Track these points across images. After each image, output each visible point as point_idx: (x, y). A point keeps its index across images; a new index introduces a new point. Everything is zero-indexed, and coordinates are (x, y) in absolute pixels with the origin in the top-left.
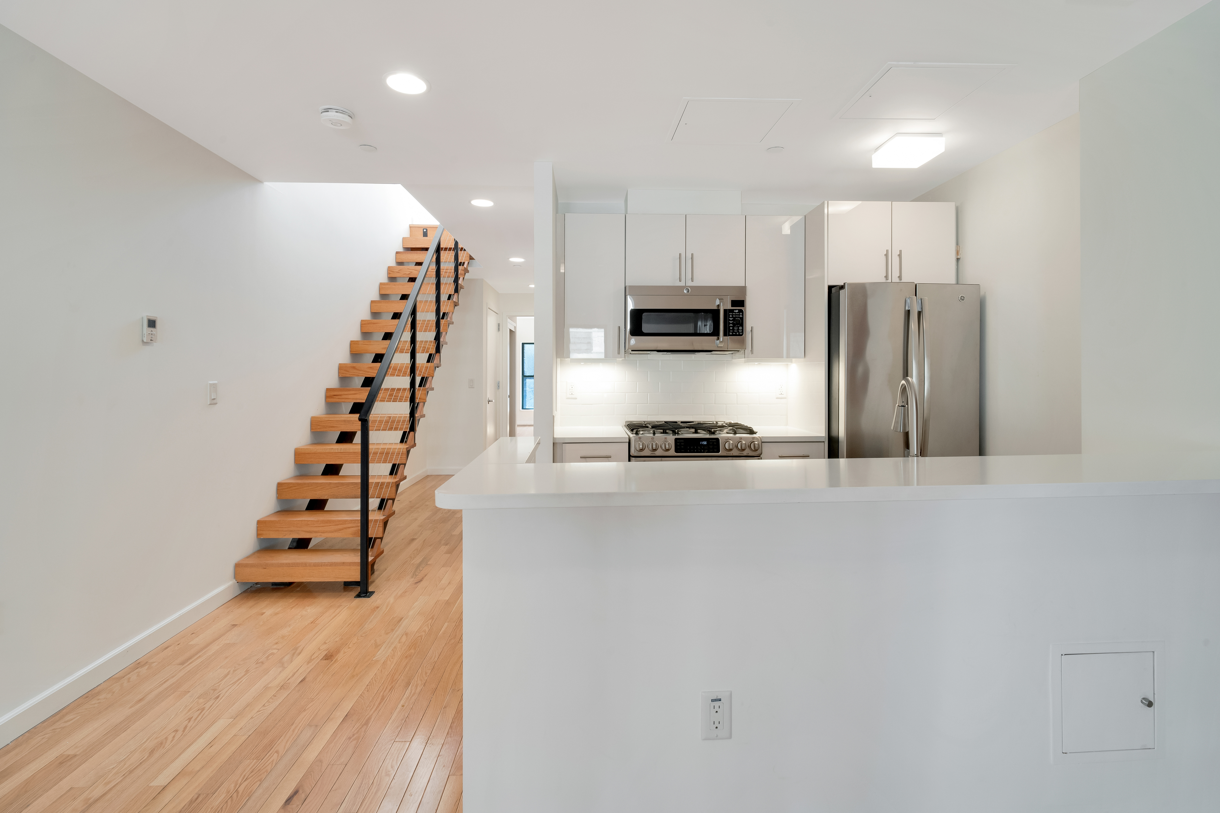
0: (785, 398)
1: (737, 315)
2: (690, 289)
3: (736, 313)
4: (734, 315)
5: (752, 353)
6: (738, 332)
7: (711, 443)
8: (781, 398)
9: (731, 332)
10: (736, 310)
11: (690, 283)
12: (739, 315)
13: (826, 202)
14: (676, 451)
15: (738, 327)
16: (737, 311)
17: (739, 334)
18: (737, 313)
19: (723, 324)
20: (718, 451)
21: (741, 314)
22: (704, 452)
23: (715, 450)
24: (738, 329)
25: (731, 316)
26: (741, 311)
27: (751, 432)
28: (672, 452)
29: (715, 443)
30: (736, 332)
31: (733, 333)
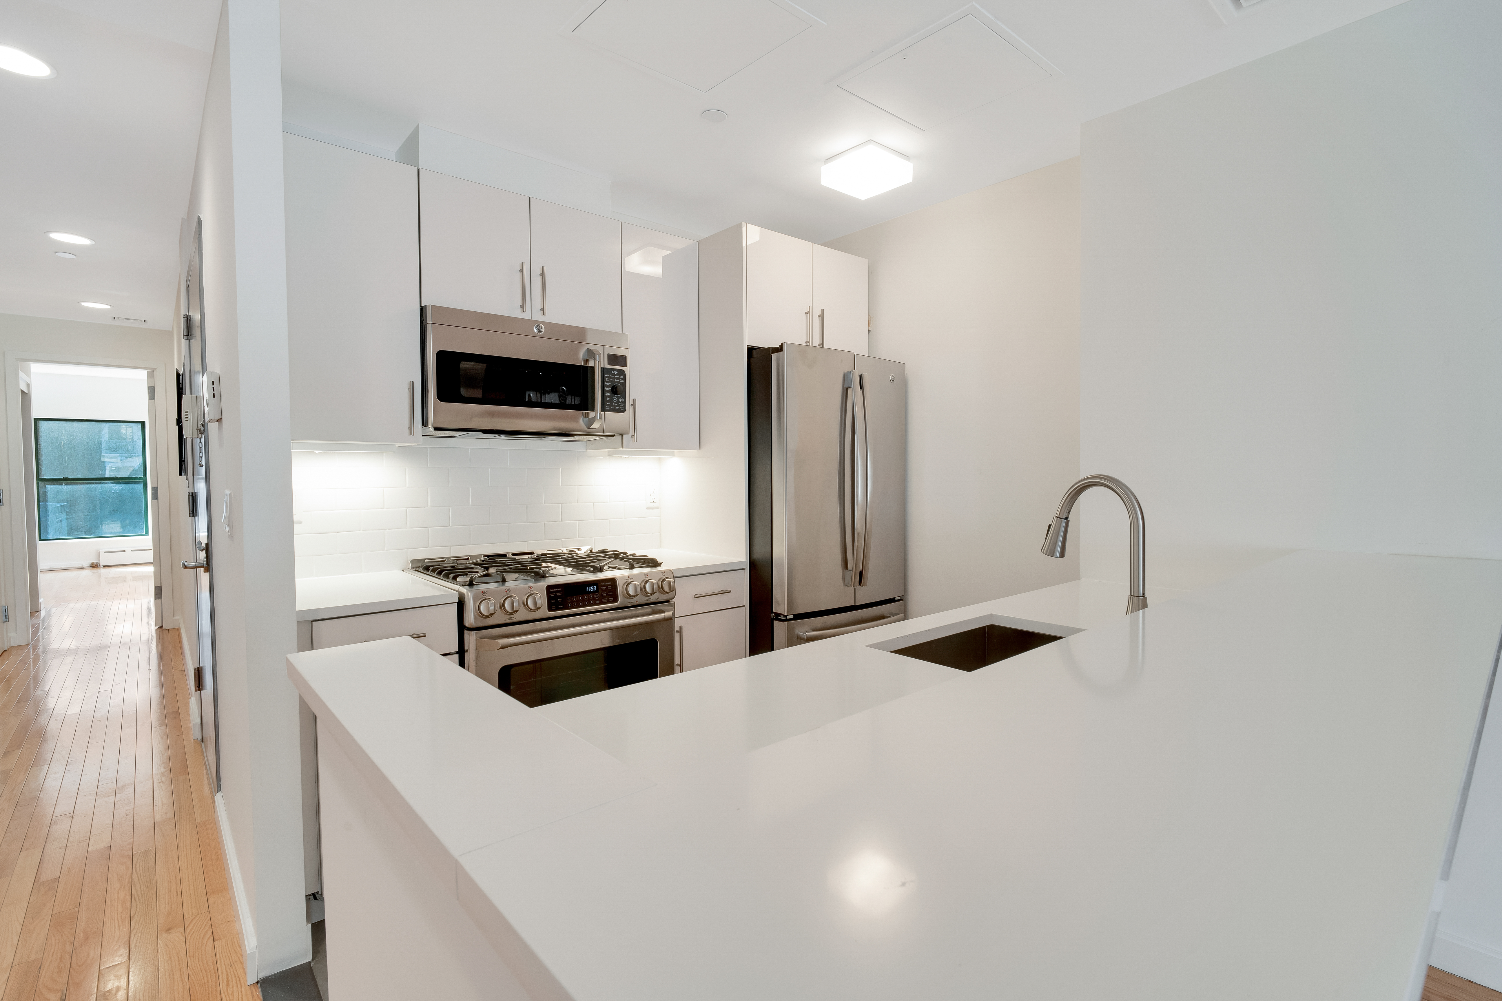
0: (658, 508)
1: (617, 378)
2: (543, 326)
3: (614, 374)
4: (612, 378)
5: (635, 440)
6: (618, 406)
7: (604, 588)
8: (653, 508)
9: (608, 405)
10: (615, 370)
11: (538, 317)
12: (619, 379)
13: (744, 224)
14: (550, 609)
15: (618, 398)
16: (616, 372)
17: (620, 409)
18: (617, 375)
19: (600, 391)
20: (615, 600)
21: (622, 377)
22: (595, 604)
23: (611, 599)
24: (618, 402)
25: (607, 379)
26: (622, 373)
27: (653, 563)
28: (544, 612)
29: (610, 587)
30: (615, 406)
31: (610, 408)
